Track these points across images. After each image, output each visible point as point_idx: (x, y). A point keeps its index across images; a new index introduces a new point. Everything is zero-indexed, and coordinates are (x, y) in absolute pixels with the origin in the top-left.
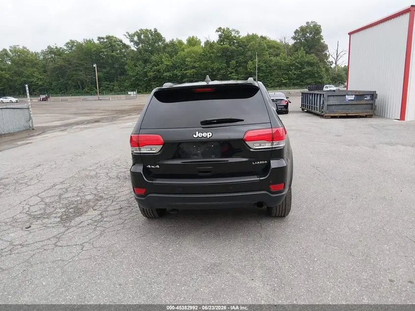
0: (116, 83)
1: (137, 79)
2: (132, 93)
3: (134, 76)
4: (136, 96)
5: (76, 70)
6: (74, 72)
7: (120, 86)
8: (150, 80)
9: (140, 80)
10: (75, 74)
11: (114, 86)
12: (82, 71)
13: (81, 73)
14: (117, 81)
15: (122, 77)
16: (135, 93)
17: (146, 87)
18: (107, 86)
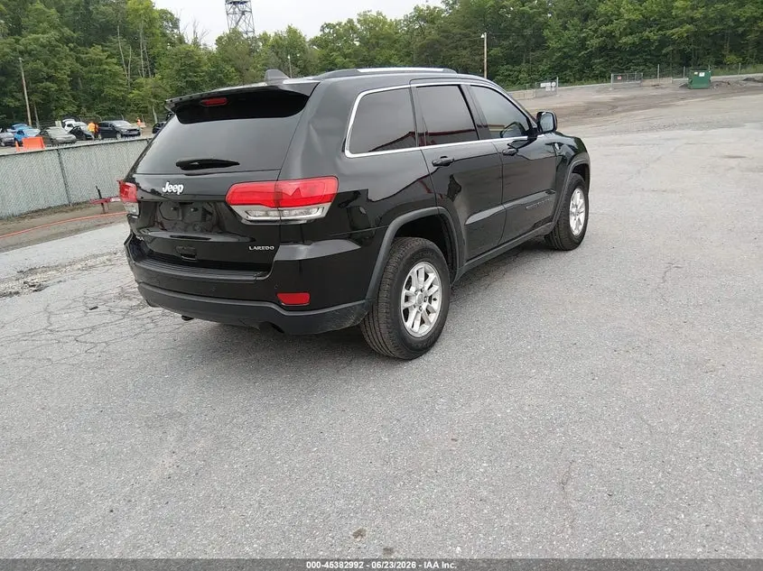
0: (524, 66)
1: (566, 56)
2: (549, 84)
3: (560, 50)
4: (555, 91)
5: (456, 48)
6: (454, 52)
7: (530, 72)
8: (591, 55)
9: (571, 57)
10: (455, 55)
11: (520, 72)
12: (465, 49)
13: (464, 52)
14: (528, 62)
15: (538, 54)
16: (554, 84)
17: (582, 71)
18: (507, 73)
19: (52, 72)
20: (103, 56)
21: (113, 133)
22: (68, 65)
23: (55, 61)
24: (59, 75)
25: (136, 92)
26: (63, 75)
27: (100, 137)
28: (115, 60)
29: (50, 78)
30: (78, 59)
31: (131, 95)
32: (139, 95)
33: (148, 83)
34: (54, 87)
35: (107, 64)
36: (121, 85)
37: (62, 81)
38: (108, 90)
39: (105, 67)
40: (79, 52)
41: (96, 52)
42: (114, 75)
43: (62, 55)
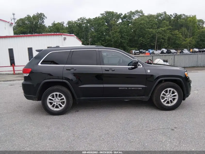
19: (164, 37)
20: (178, 33)
21: (170, 52)
22: (168, 35)
23: (165, 34)
24: (165, 38)
25: (184, 42)
26: (166, 38)
27: (167, 54)
28: (181, 34)
29: (163, 39)
30: (171, 34)
31: (183, 43)
32: (185, 43)
33: (188, 40)
34: (163, 41)
35: (178, 35)
36: (181, 40)
37: (165, 39)
38: (177, 42)
39: (178, 36)
40: (172, 32)
41: (176, 32)
42: (180, 37)
43: (167, 33)
